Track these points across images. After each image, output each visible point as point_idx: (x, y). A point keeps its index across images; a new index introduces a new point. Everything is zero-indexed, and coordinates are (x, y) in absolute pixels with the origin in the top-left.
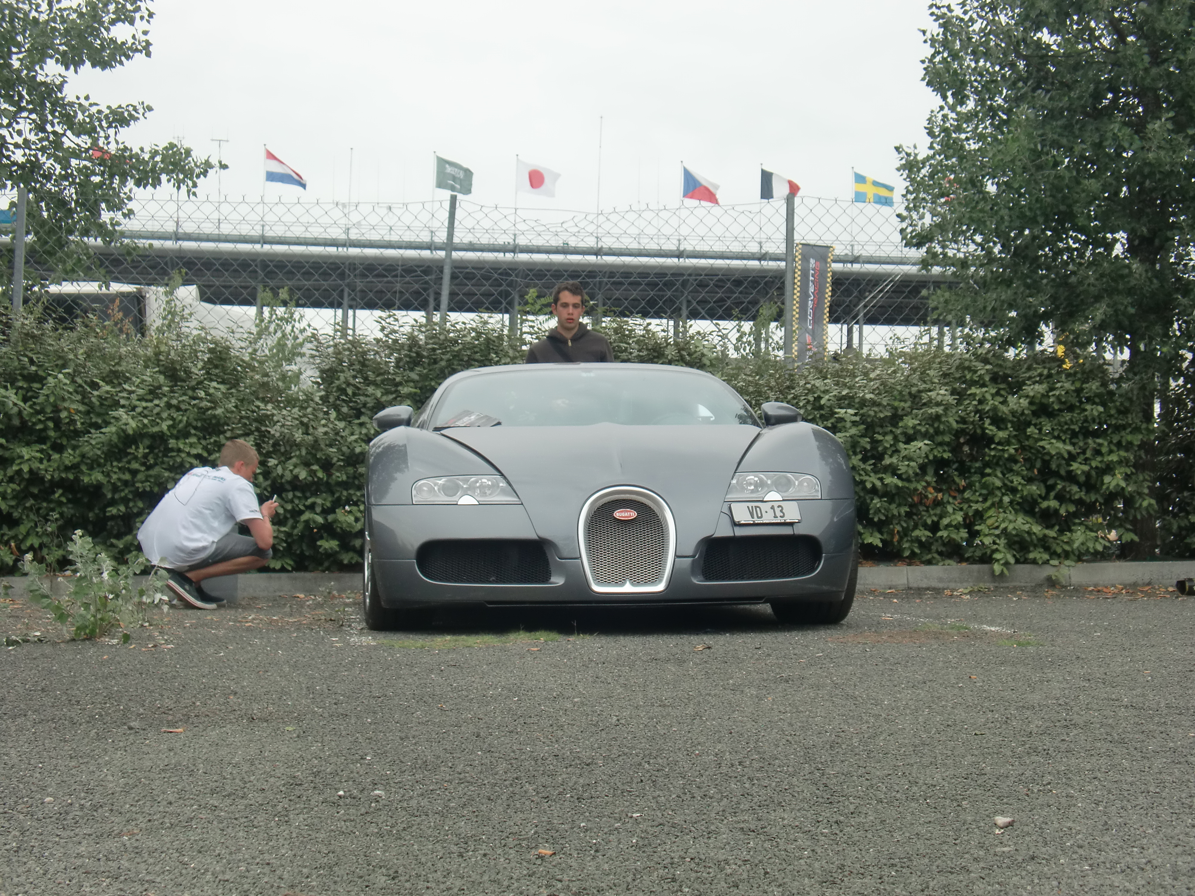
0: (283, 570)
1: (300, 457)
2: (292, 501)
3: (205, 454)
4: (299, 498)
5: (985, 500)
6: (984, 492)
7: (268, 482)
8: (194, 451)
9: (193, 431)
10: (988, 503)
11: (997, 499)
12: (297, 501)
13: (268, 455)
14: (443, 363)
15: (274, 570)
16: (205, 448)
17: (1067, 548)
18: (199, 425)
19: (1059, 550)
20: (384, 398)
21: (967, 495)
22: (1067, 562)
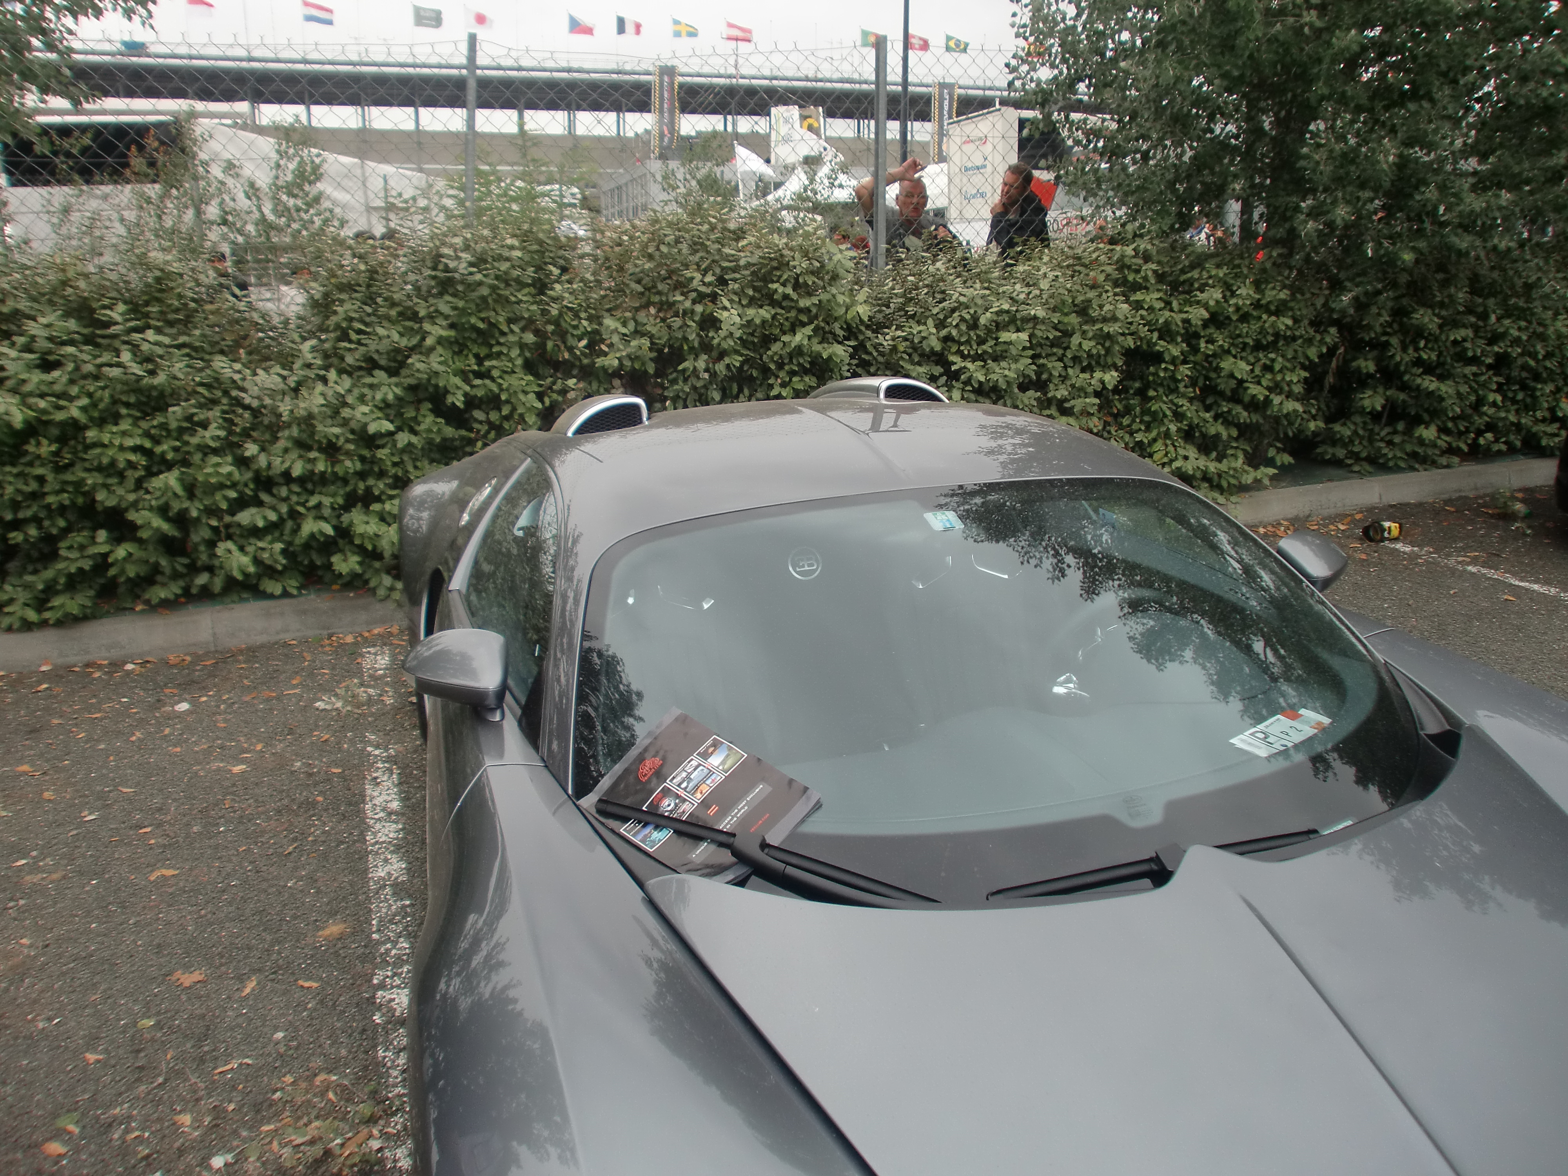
0: (286, 594)
1: (290, 438)
2: (286, 499)
3: (148, 444)
4: (298, 494)
5: (1148, 429)
6: (1147, 418)
7: (249, 475)
8: (129, 442)
9: (124, 411)
10: (1154, 434)
11: (1163, 429)
12: (294, 498)
13: (246, 434)
14: (485, 291)
15: (272, 596)
16: (147, 434)
17: (1233, 481)
18: (132, 400)
19: (1224, 484)
20: (404, 342)
21: (1126, 421)
22: (1233, 499)
